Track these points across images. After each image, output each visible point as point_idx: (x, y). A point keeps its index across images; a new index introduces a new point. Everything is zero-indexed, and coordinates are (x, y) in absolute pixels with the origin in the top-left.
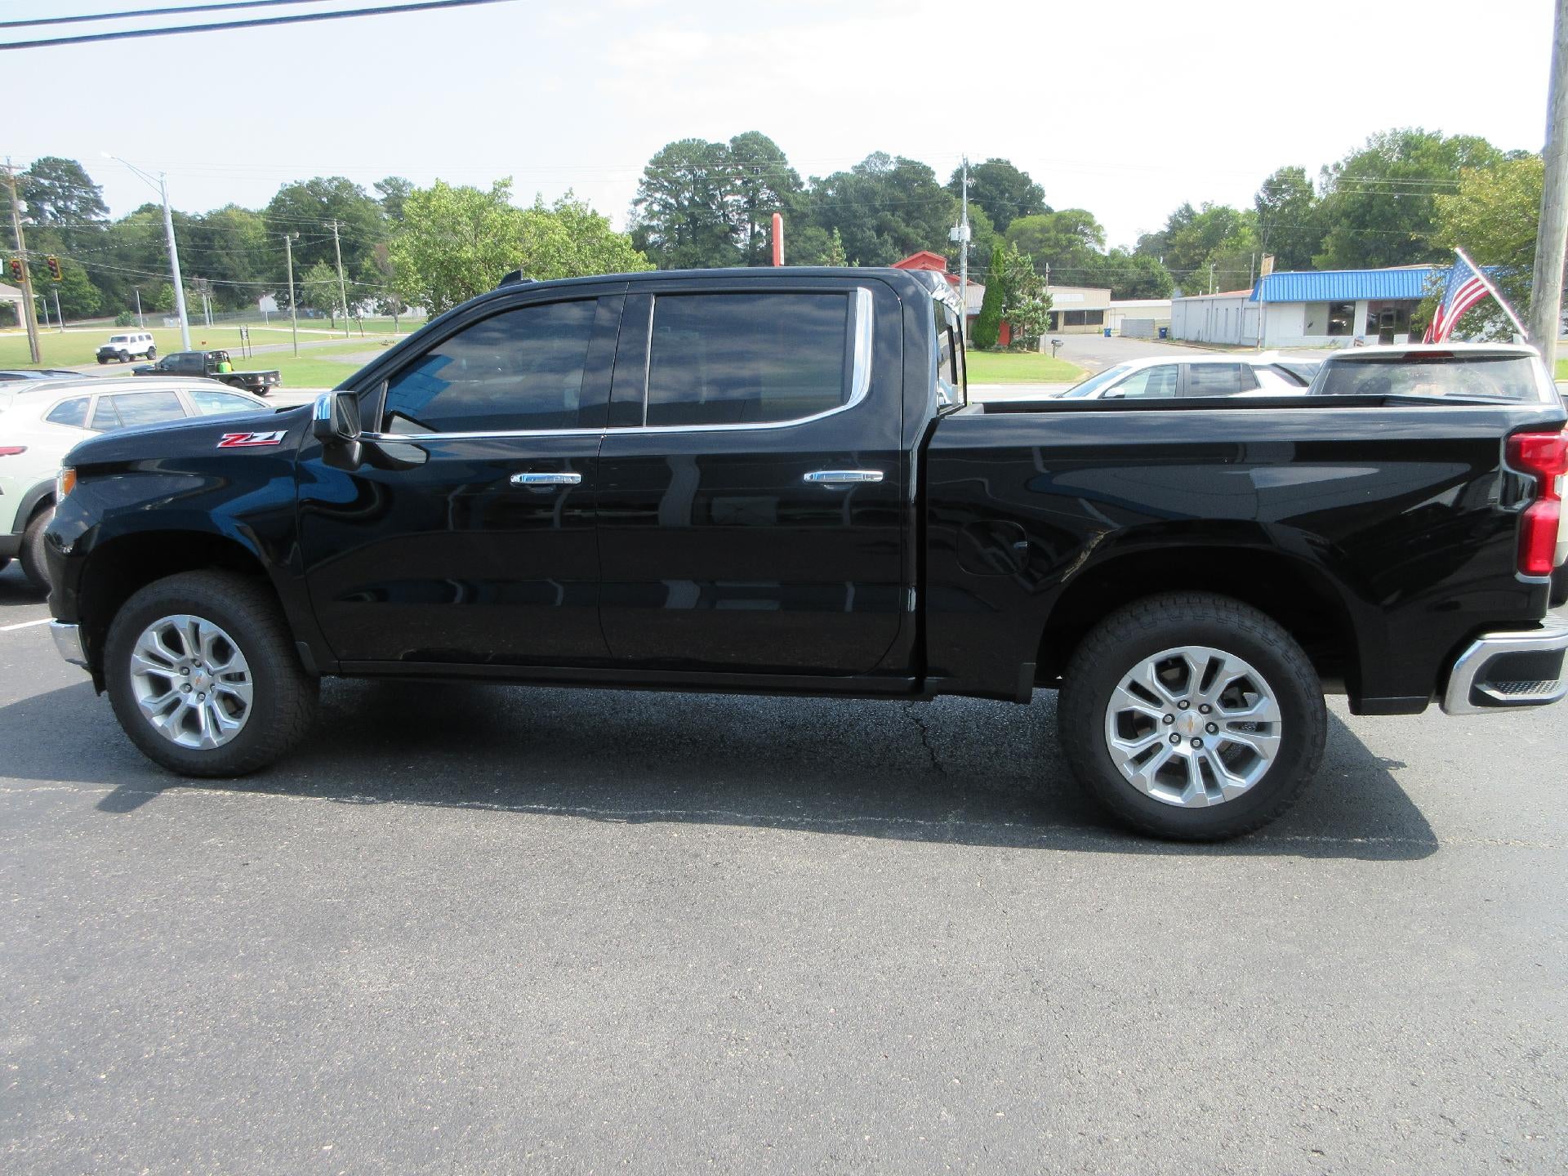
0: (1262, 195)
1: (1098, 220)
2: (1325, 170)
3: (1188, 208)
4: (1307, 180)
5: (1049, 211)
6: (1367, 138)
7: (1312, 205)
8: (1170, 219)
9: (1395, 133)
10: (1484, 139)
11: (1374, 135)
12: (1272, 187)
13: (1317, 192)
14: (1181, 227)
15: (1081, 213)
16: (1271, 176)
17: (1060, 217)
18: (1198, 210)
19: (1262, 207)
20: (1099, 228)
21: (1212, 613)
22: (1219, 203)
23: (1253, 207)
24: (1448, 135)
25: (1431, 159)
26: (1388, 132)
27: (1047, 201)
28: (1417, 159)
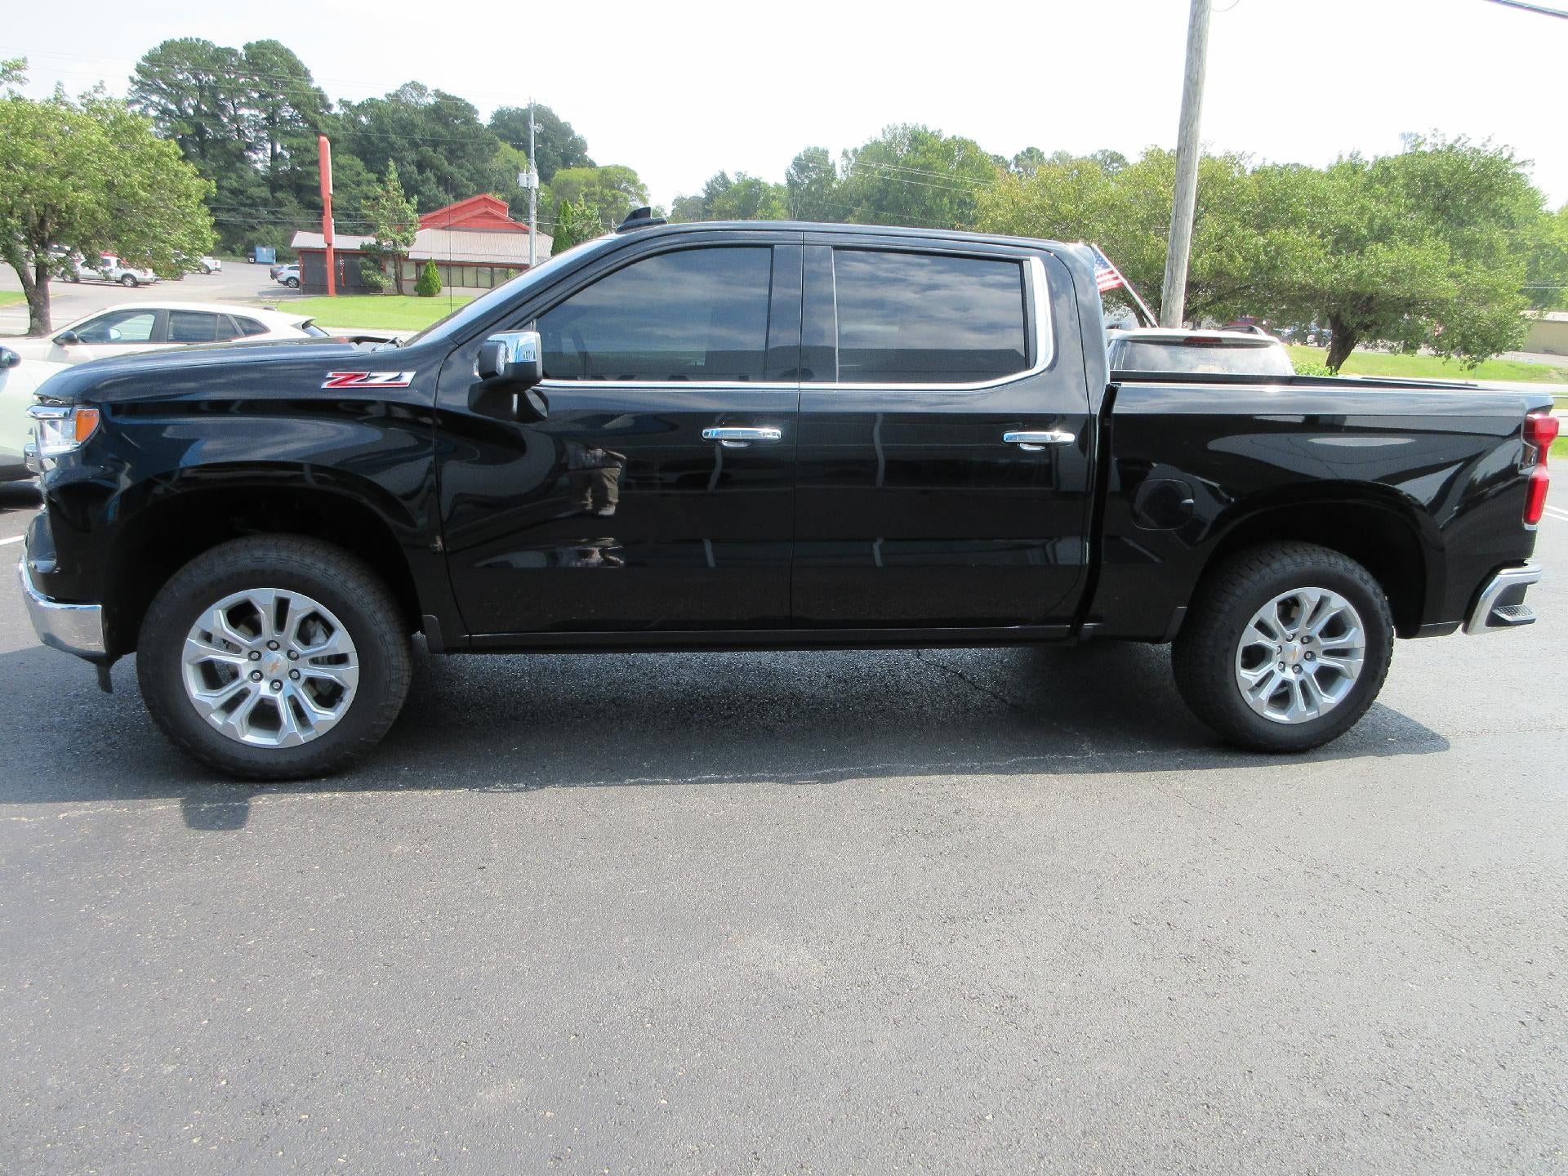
0: (792, 171)
1: (642, 179)
2: (845, 154)
3: (723, 175)
4: (830, 161)
5: (592, 165)
6: (883, 130)
7: (834, 185)
8: (708, 185)
9: (905, 128)
10: (975, 143)
11: (888, 126)
12: (801, 165)
13: (840, 175)
14: (718, 193)
15: (626, 170)
16: (800, 154)
17: (605, 172)
18: (733, 179)
19: (792, 183)
20: (643, 187)
21: (1324, 558)
22: (752, 175)
23: (783, 182)
24: (947, 135)
25: (935, 155)
26: (900, 126)
27: (590, 154)
28: (924, 154)
